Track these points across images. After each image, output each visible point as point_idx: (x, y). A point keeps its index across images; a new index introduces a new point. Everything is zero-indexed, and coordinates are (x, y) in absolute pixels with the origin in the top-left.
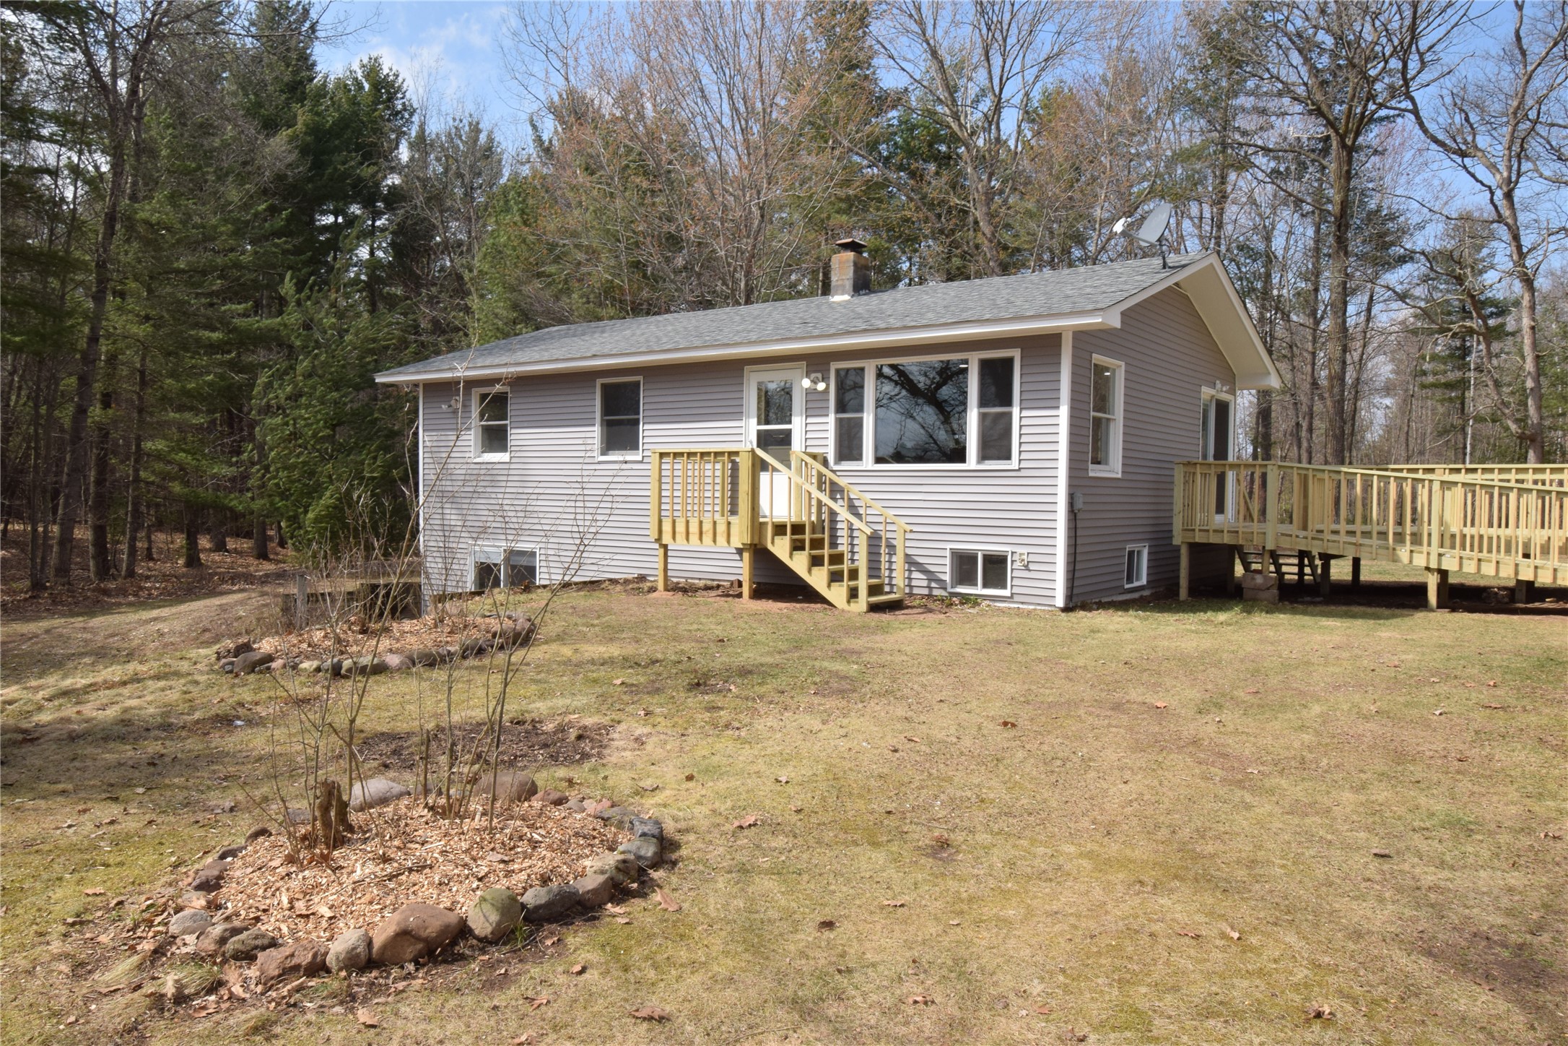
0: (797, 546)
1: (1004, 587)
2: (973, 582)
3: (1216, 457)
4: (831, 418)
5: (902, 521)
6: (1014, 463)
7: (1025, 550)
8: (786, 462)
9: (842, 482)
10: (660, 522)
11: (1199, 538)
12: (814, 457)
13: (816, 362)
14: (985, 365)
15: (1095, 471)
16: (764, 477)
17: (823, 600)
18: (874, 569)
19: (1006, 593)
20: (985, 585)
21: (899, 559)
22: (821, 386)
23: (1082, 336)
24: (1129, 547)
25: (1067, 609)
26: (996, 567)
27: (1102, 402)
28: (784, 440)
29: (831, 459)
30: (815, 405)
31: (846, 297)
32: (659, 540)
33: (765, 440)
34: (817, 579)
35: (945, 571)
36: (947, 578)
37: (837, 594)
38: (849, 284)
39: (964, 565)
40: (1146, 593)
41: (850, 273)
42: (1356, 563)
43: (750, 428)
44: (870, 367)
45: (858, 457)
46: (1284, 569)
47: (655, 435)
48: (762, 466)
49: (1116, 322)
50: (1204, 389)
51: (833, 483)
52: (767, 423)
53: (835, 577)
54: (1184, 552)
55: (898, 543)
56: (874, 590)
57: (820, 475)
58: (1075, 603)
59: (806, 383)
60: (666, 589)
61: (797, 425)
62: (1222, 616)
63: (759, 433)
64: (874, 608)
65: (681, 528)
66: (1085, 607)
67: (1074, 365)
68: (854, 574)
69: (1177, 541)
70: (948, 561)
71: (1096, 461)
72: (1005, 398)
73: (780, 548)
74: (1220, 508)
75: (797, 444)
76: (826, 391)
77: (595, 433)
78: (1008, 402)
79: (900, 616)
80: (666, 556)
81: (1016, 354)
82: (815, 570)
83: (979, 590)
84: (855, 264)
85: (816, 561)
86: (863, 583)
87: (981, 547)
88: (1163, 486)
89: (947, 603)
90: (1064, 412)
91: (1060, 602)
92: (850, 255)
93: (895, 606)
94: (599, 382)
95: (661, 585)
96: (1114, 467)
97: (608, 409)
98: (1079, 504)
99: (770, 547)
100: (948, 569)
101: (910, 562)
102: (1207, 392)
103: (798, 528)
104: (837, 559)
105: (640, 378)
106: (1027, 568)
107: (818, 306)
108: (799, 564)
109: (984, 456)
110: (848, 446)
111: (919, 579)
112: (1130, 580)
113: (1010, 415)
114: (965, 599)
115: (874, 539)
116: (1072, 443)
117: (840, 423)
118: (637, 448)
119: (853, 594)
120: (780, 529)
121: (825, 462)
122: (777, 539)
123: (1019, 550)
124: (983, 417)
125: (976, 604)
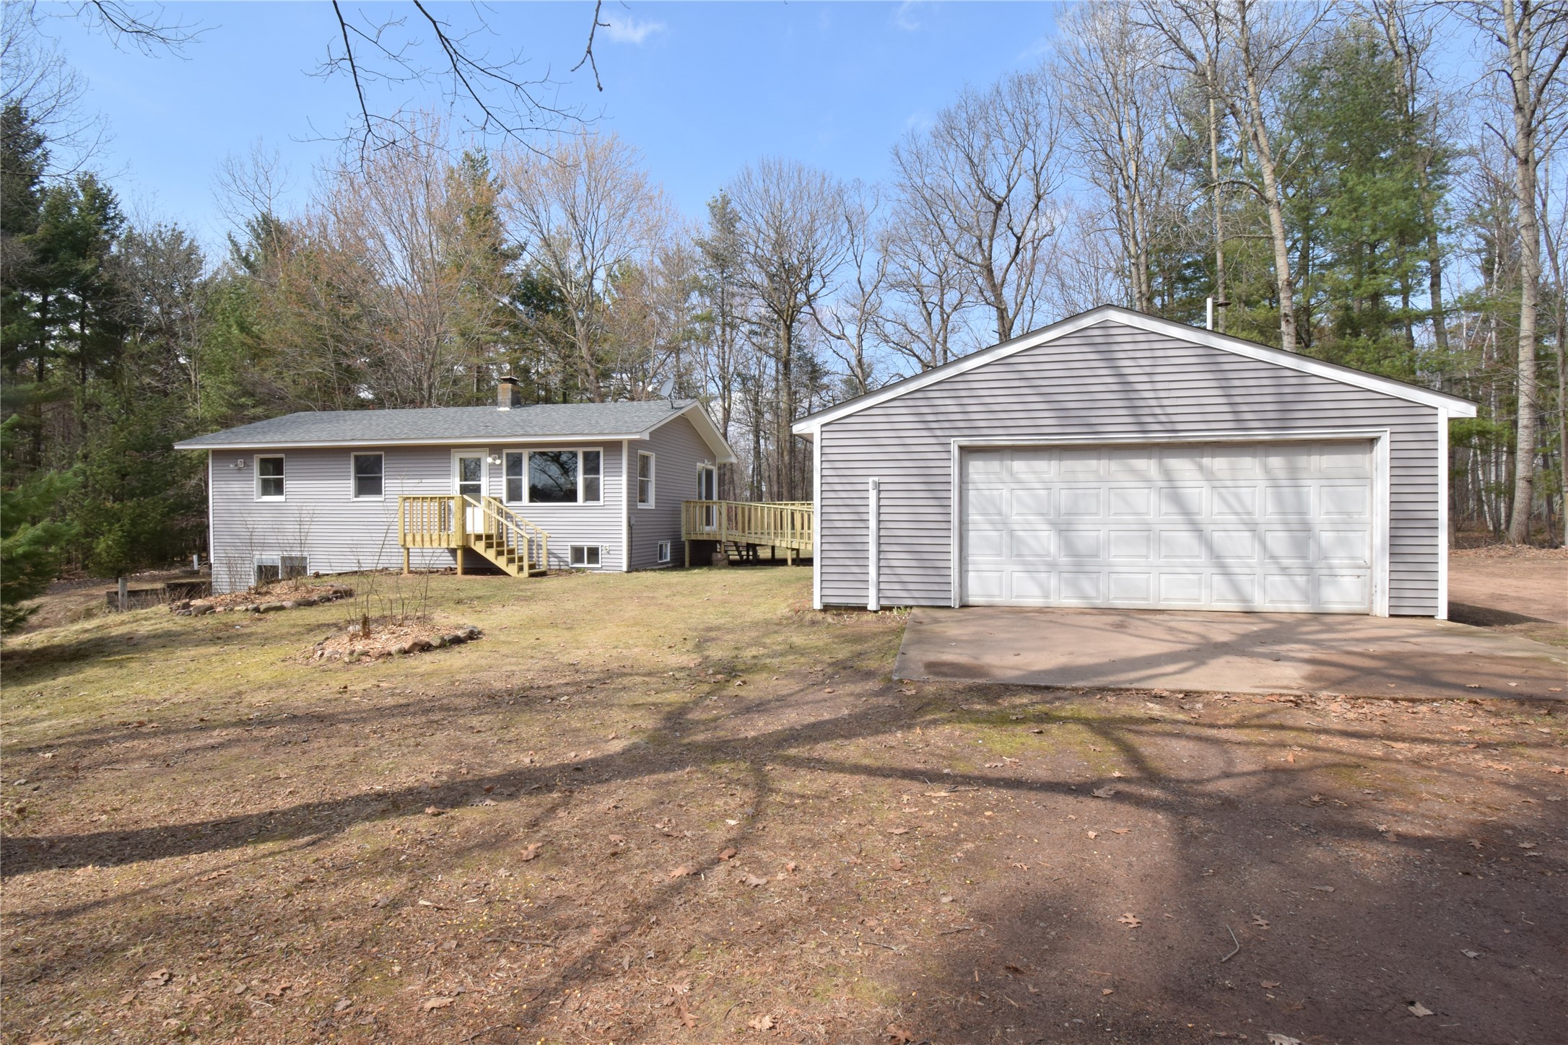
0: (489, 546)
1: (598, 563)
2: (581, 561)
3: (707, 498)
4: (504, 479)
5: (545, 532)
6: (601, 502)
7: (607, 544)
8: (479, 501)
9: (512, 512)
10: (405, 535)
11: (693, 537)
12: (495, 499)
13: (495, 449)
14: (586, 455)
15: (641, 506)
16: (469, 510)
17: (504, 573)
18: (530, 557)
19: (599, 566)
20: (589, 563)
21: (543, 553)
22: (498, 462)
23: (631, 442)
24: (660, 543)
25: (628, 572)
26: (594, 554)
27: (644, 471)
28: (475, 490)
29: (504, 500)
30: (494, 470)
31: (507, 409)
32: (404, 546)
33: (464, 490)
34: (501, 562)
35: (568, 556)
36: (569, 560)
37: (512, 570)
38: (509, 402)
39: (578, 553)
40: (670, 565)
41: (509, 395)
42: (773, 548)
43: (455, 483)
44: (525, 455)
45: (519, 498)
46: (730, 553)
47: (392, 485)
48: (465, 504)
49: (646, 437)
50: (698, 464)
51: (506, 513)
52: (466, 480)
53: (511, 561)
54: (687, 544)
55: (543, 544)
56: (531, 567)
57: (498, 508)
58: (633, 567)
59: (490, 460)
60: (410, 572)
61: (484, 482)
62: (696, 571)
63: (461, 486)
64: (532, 575)
65: (418, 538)
66: (637, 570)
67: (629, 456)
68: (521, 559)
69: (683, 539)
70: (569, 552)
71: (642, 501)
72: (597, 471)
73: (479, 547)
74: (708, 523)
75: (484, 492)
76: (501, 464)
77: (351, 484)
78: (597, 472)
79: (544, 579)
80: (409, 556)
81: (601, 450)
82: (499, 558)
83: (585, 565)
84: (512, 391)
85: (500, 553)
86: (526, 564)
87: (586, 544)
88: (676, 513)
89: (569, 572)
90: (624, 478)
91: (625, 569)
92: (509, 386)
93: (543, 574)
94: (353, 454)
95: (406, 570)
96: (651, 504)
97: (359, 470)
98: (633, 522)
99: (473, 547)
100: (569, 556)
101: (550, 553)
102: (700, 465)
103: (489, 537)
104: (511, 552)
105: (383, 453)
106: (608, 553)
107: (491, 413)
108: (490, 555)
109: (587, 499)
110: (514, 494)
111: (554, 561)
112: (661, 558)
113: (598, 479)
114: (578, 570)
115: (531, 541)
116: (629, 493)
117: (509, 482)
118: (380, 493)
119: (521, 569)
120: (479, 537)
121: (501, 502)
122: (477, 543)
123: (605, 544)
124: (585, 480)
125: (584, 572)
